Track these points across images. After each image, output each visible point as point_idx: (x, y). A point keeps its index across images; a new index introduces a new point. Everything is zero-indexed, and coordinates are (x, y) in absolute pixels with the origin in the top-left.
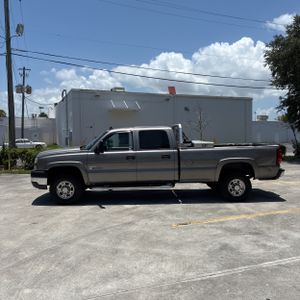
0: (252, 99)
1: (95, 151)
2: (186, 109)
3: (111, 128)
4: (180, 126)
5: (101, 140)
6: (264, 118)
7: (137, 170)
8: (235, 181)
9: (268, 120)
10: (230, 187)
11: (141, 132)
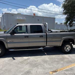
0: (55, 18)
1: (11, 34)
2: (38, 20)
3: (18, 24)
4: (47, 23)
5: (13, 29)
6: (57, 23)
7: (29, 42)
8: (67, 46)
9: (58, 24)
10: (65, 48)
11: (31, 26)
